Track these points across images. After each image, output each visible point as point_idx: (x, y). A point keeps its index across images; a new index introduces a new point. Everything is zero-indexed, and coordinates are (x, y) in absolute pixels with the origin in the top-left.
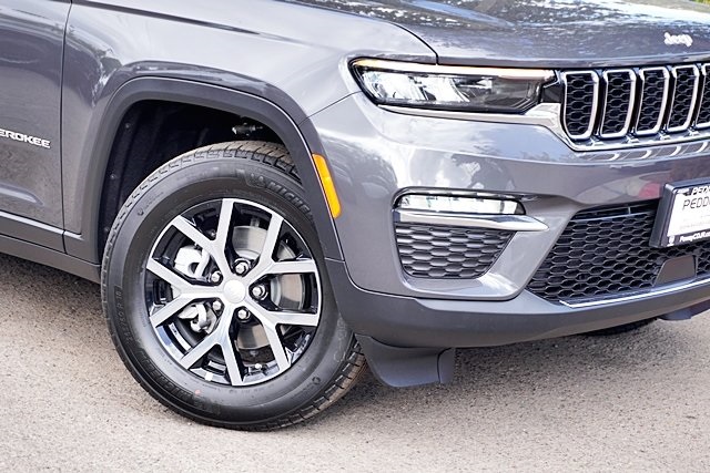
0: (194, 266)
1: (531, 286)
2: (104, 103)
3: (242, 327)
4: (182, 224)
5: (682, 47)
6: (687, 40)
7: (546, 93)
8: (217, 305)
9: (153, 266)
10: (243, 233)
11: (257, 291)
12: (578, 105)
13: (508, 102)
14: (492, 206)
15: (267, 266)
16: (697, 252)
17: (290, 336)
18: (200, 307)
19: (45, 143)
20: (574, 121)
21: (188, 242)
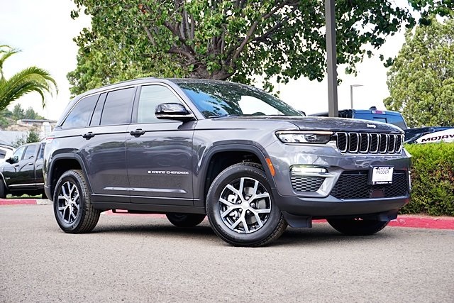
0: (233, 200)
1: (331, 193)
3: (249, 216)
4: (229, 186)
5: (373, 128)
7: (331, 138)
8: (240, 210)
10: (247, 190)
11: (252, 204)
12: (342, 142)
14: (319, 170)
15: (255, 197)
16: (384, 189)
17: (262, 216)
18: (235, 211)
19: (187, 173)
20: (341, 147)
21: (232, 193)
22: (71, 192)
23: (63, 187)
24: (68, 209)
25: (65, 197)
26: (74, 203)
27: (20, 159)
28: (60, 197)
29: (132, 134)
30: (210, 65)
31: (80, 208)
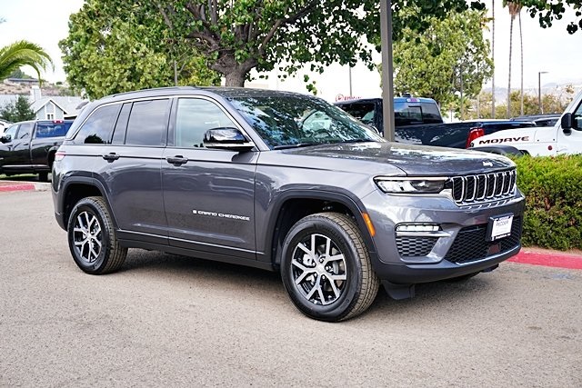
1: (446, 258)
5: (489, 166)
6: (490, 164)
7: (446, 185)
9: (294, 262)
12: (458, 189)
13: (433, 189)
14: (429, 228)
16: (500, 243)
19: (248, 219)
22: (90, 224)
23: (79, 218)
24: (87, 245)
25: (82, 229)
26: (95, 238)
27: (13, 138)
28: (76, 229)
29: (170, 161)
30: (240, 54)
31: (103, 246)
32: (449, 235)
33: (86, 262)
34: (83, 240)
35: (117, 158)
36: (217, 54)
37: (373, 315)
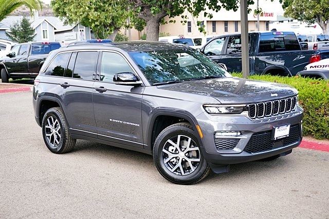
0: (173, 150)
1: (244, 150)
2: (151, 116)
3: (184, 163)
4: (169, 141)
5: (275, 96)
6: (276, 95)
7: (244, 109)
8: (178, 158)
9: (164, 150)
10: (183, 142)
11: (186, 155)
12: (252, 111)
13: (237, 112)
14: (235, 134)
15: (188, 149)
16: (283, 141)
17: (194, 164)
18: (174, 159)
19: (138, 125)
20: (251, 114)
21: (171, 145)
22: (54, 124)
23: (48, 120)
24: (53, 136)
25: (50, 127)
26: (57, 132)
28: (46, 127)
29: (97, 90)
30: (153, 10)
31: (62, 137)
32: (246, 137)
33: (52, 146)
34: (51, 133)
35: (68, 86)
36: (140, 8)
37: (207, 182)
